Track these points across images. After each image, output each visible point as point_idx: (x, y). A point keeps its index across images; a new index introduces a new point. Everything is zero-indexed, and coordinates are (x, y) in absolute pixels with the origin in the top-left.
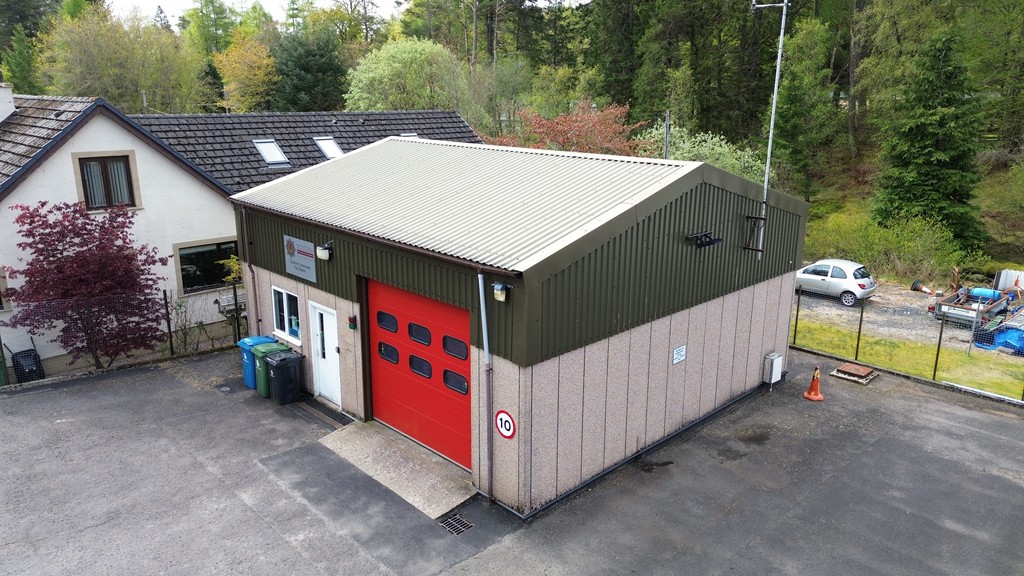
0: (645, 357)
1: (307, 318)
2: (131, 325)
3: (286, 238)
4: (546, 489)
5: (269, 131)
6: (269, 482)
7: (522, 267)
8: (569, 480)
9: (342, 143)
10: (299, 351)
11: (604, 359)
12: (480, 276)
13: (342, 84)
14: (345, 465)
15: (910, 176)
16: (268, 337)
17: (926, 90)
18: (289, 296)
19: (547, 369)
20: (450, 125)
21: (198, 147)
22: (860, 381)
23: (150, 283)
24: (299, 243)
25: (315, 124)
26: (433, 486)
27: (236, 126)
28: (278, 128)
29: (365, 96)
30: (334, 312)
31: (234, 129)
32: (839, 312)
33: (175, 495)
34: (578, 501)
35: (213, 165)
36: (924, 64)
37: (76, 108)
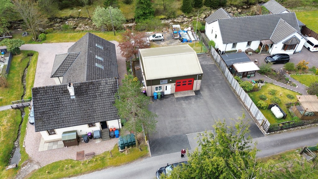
1: (164, 87)
10: (162, 91)
12: (198, 75)
18: (159, 87)
26: (190, 93)
30: (170, 85)
37: (111, 81)
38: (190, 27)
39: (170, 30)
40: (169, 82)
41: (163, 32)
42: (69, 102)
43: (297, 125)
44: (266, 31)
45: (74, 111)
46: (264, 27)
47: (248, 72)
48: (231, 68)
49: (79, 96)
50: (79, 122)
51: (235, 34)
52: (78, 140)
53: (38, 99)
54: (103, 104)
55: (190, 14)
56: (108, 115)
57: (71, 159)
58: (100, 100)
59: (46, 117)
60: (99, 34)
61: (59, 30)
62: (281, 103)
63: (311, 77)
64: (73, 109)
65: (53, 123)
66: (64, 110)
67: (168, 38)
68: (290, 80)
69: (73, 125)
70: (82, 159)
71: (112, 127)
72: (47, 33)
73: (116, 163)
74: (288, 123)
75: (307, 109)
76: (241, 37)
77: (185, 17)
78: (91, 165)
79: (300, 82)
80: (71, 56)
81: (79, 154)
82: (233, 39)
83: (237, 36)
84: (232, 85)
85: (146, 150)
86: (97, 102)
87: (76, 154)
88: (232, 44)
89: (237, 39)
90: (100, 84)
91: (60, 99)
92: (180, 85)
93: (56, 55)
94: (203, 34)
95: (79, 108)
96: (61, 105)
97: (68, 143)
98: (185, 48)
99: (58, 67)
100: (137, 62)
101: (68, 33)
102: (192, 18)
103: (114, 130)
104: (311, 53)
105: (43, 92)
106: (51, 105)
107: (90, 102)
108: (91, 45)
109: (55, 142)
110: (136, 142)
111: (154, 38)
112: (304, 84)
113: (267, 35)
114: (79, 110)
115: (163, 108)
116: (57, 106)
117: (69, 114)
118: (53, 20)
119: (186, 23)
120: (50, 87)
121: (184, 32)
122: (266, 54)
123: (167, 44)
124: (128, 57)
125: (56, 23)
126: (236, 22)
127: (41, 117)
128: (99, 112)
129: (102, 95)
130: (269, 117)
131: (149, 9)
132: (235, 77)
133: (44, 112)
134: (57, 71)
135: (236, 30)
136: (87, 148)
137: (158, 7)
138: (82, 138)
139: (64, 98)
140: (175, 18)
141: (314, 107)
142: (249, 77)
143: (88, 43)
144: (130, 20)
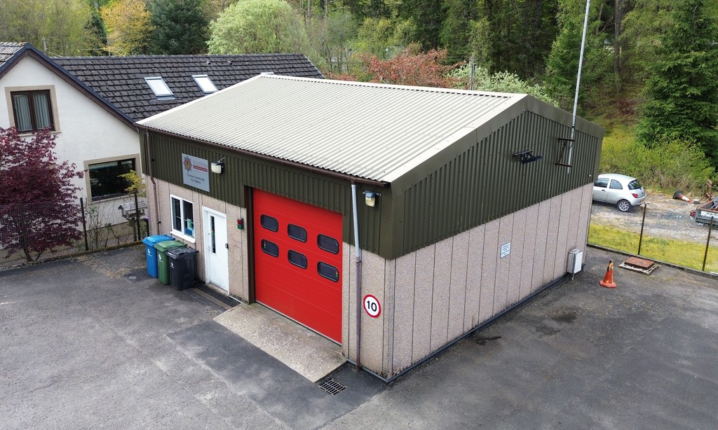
0: (480, 252)
1: (201, 220)
2: (55, 226)
3: (184, 156)
4: (404, 359)
5: (157, 70)
6: (177, 352)
7: (390, 178)
8: (421, 352)
9: (215, 80)
10: (193, 247)
11: (450, 253)
12: (353, 186)
13: (204, 33)
14: (235, 339)
15: (669, 106)
16: (166, 236)
17: (681, 38)
18: (185, 202)
19: (406, 261)
20: (299, 66)
21: (101, 83)
22: (645, 271)
23: (70, 192)
24: (195, 160)
25: (193, 65)
26: (311, 356)
27: (131, 66)
28: (164, 68)
29: (224, 42)
30: (225, 215)
31: (129, 68)
32: (618, 216)
33: (103, 362)
34: (429, 368)
35: (114, 97)
36: (680, 17)
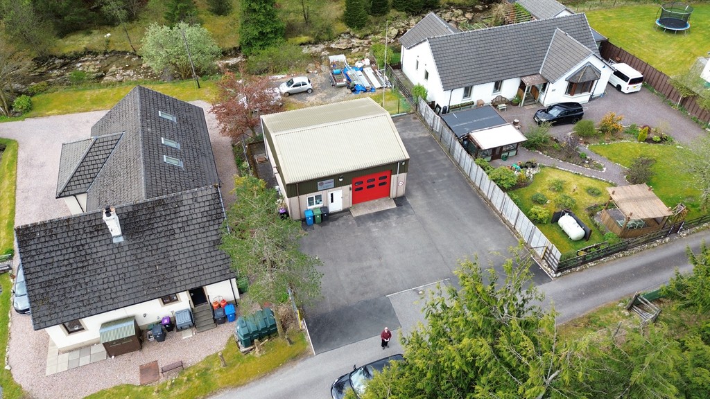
3: (319, 183)
10: (322, 206)
12: (399, 163)
18: (316, 196)
26: (385, 204)
30: (340, 190)
37: (205, 193)
38: (367, 57)
39: (324, 68)
40: (337, 185)
41: (308, 72)
42: (111, 252)
43: (614, 250)
44: (529, 57)
45: (123, 270)
46: (526, 48)
47: (502, 147)
48: (465, 143)
49: (132, 235)
50: (139, 295)
51: (467, 68)
52: (140, 338)
53: (33, 253)
54: (192, 249)
55: (364, 29)
56: (206, 271)
57: (127, 385)
58: (184, 240)
59: (57, 293)
60: (161, 87)
61: (61, 84)
62: (576, 208)
63: (630, 146)
64: (120, 266)
65: (75, 305)
66: (99, 271)
67: (323, 87)
68: (588, 157)
69: (126, 303)
70: (154, 381)
71: (217, 299)
72: (33, 95)
73: (237, 380)
74: (595, 247)
75: (631, 214)
76: (481, 72)
77: (354, 37)
78: (178, 391)
79: (609, 159)
80: (101, 144)
81: (144, 370)
82: (464, 78)
83: (471, 71)
84: (473, 178)
85: (302, 342)
86: (178, 245)
87: (138, 370)
88: (462, 90)
89: (473, 77)
90: (179, 203)
91: (86, 247)
92: (362, 188)
93: (63, 144)
94: (397, 72)
95: (136, 263)
96: (91, 262)
97: (115, 349)
98: (363, 106)
99: (72, 172)
100: (258, 144)
101: (85, 89)
102: (370, 37)
103: (222, 304)
104: (623, 95)
105: (42, 234)
106: (66, 263)
107: (160, 246)
108: (147, 115)
109: (84, 348)
110: (278, 327)
111: (291, 89)
112: (619, 163)
113: (532, 66)
114: (136, 268)
115: (328, 244)
116: (81, 265)
117: (112, 279)
118: (44, 61)
119: (357, 50)
120: (60, 221)
121: (357, 69)
122: (535, 106)
123: (322, 99)
124: (236, 135)
125: (52, 69)
126: (467, 41)
127: (45, 295)
128: (184, 267)
129: (187, 229)
130: (556, 239)
131: (273, 25)
132: (477, 160)
133: (50, 281)
134: (70, 182)
135: (469, 58)
136: (162, 354)
137: (292, 17)
138: (149, 332)
139: (97, 244)
140: (331, 40)
141: (644, 209)
142: (506, 158)
143: (139, 111)
144: (230, 50)
